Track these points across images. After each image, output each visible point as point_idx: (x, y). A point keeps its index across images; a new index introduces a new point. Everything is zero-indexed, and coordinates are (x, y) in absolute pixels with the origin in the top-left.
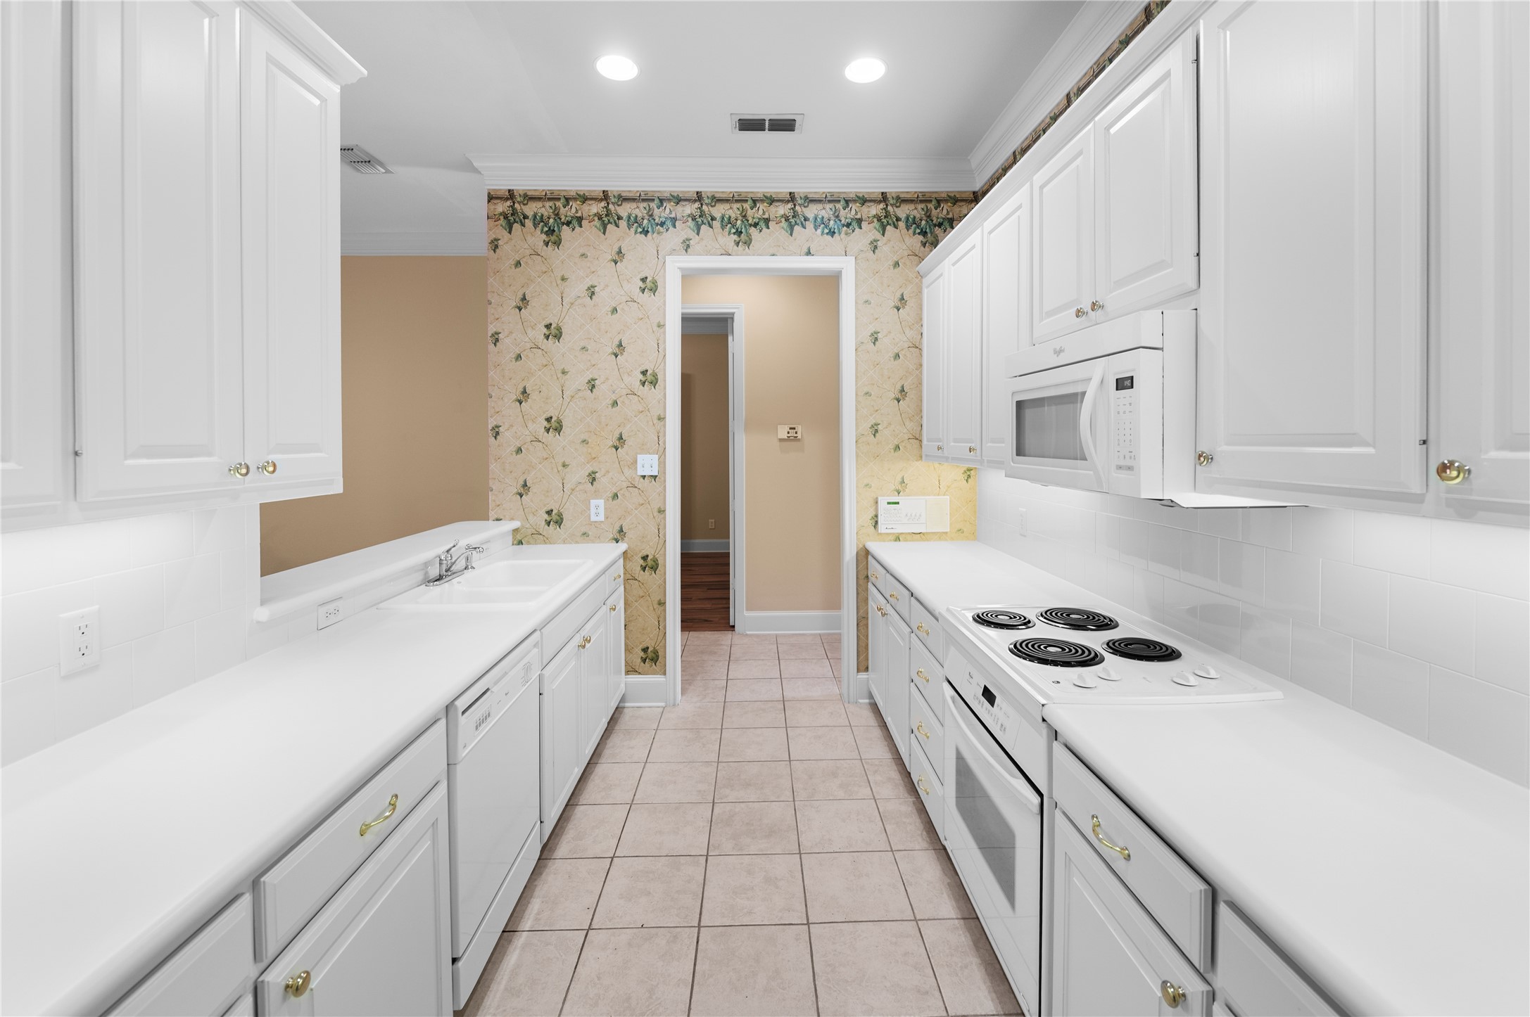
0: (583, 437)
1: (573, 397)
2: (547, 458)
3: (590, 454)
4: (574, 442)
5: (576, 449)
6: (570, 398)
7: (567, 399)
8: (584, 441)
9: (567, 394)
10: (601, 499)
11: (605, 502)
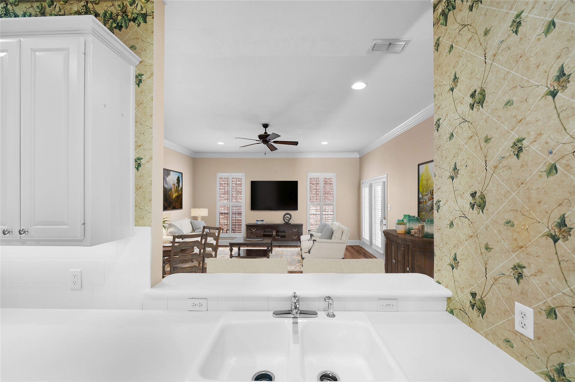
0: (507, 217)
1: (496, 167)
2: (472, 236)
3: (516, 240)
4: (497, 222)
5: (499, 231)
6: (493, 169)
7: (490, 171)
8: (508, 222)
9: (491, 164)
10: (530, 307)
11: (535, 314)
